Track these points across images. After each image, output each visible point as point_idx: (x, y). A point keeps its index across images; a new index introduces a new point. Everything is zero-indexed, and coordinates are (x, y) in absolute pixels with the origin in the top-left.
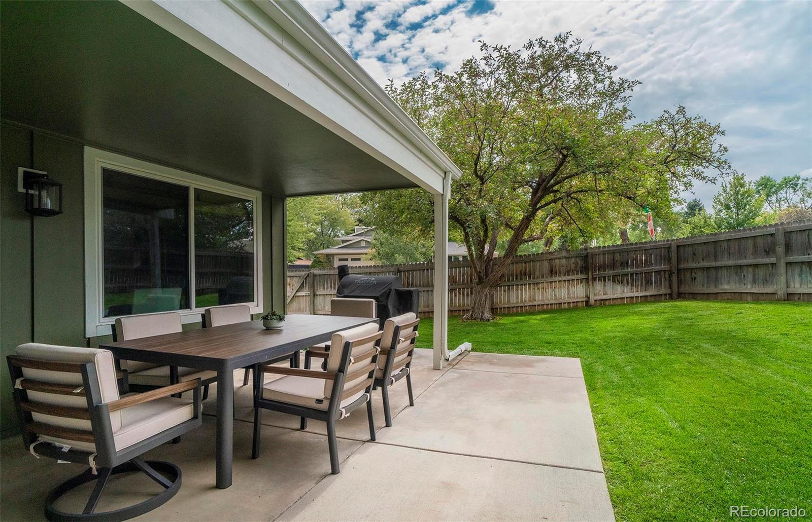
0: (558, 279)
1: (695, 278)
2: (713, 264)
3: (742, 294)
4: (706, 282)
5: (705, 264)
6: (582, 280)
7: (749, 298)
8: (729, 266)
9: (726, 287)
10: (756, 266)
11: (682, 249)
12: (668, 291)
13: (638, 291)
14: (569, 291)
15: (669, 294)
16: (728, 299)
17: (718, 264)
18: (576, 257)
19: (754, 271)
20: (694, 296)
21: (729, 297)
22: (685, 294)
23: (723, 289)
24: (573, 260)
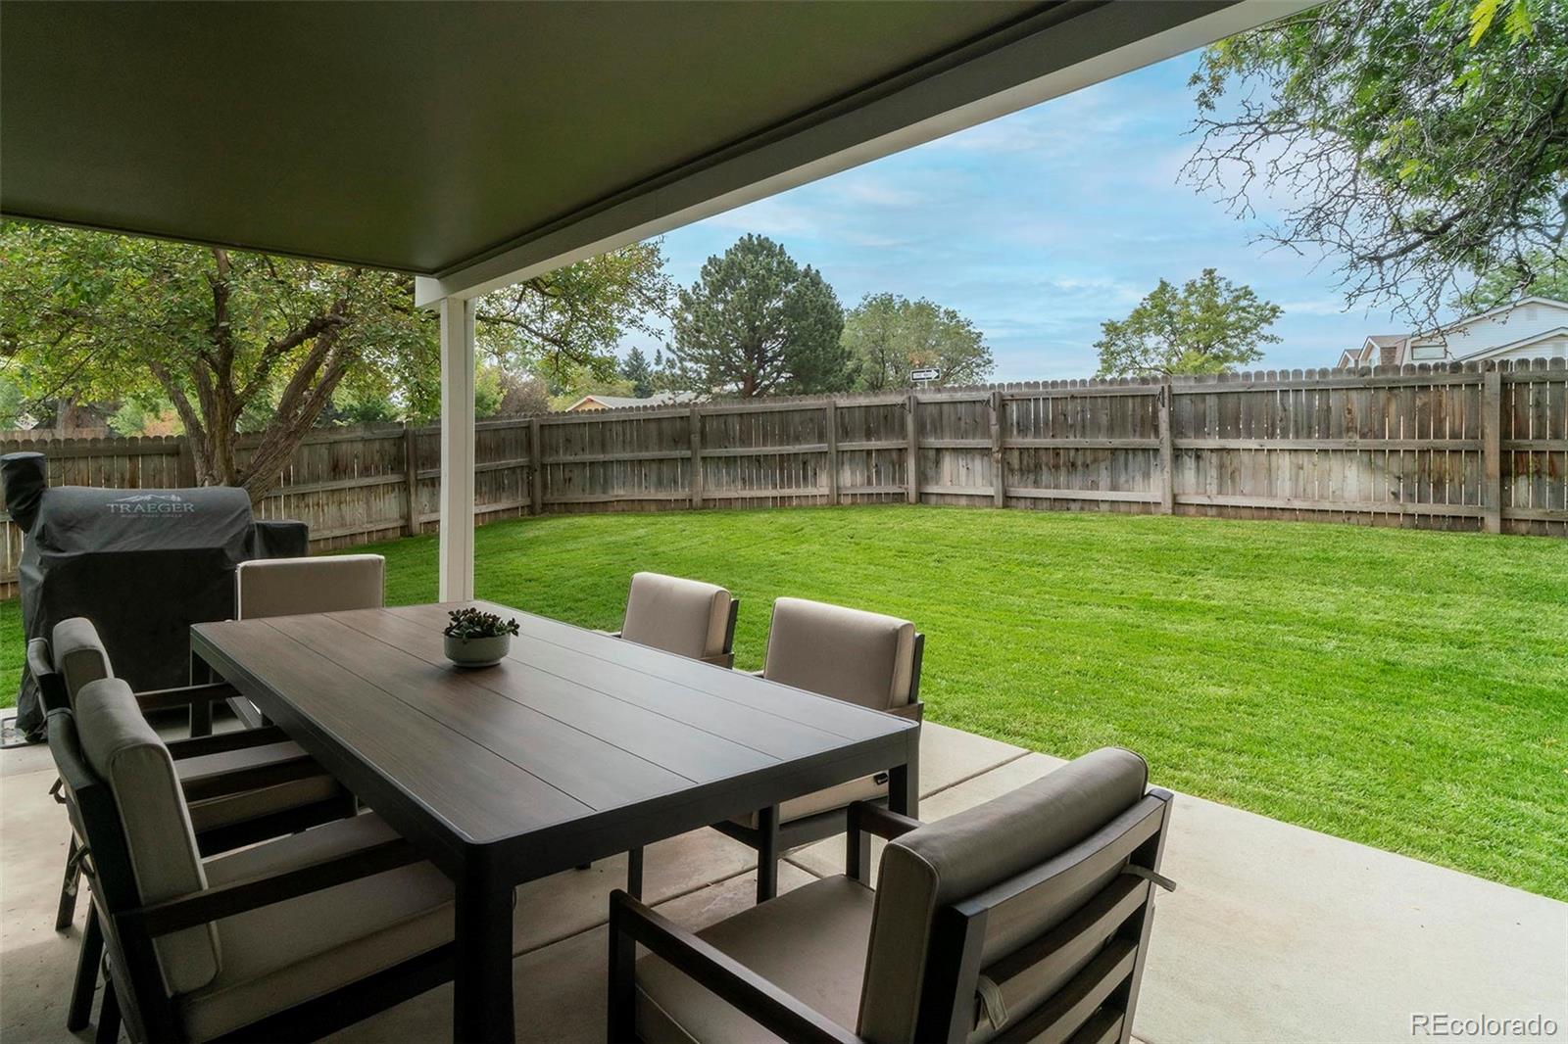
0: (347, 483)
1: (570, 479)
2: (601, 457)
3: (644, 503)
4: (588, 485)
5: (588, 457)
6: (392, 485)
7: (653, 507)
8: (624, 461)
9: (619, 492)
10: (661, 461)
11: (546, 432)
12: (527, 502)
13: (484, 504)
14: (369, 508)
15: (528, 506)
16: (623, 511)
17: (609, 457)
18: (383, 439)
19: (659, 468)
20: (569, 509)
21: (625, 507)
22: (553, 504)
23: (617, 496)
24: (377, 445)
